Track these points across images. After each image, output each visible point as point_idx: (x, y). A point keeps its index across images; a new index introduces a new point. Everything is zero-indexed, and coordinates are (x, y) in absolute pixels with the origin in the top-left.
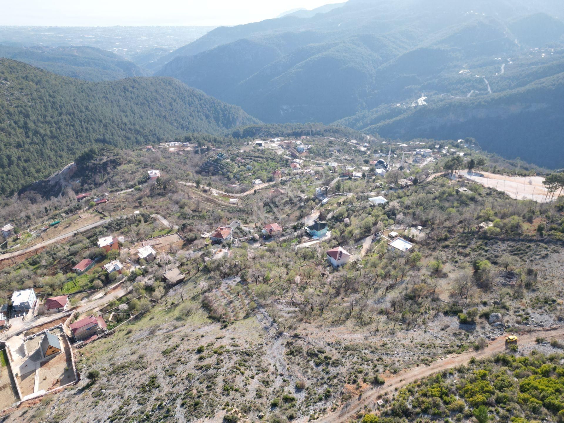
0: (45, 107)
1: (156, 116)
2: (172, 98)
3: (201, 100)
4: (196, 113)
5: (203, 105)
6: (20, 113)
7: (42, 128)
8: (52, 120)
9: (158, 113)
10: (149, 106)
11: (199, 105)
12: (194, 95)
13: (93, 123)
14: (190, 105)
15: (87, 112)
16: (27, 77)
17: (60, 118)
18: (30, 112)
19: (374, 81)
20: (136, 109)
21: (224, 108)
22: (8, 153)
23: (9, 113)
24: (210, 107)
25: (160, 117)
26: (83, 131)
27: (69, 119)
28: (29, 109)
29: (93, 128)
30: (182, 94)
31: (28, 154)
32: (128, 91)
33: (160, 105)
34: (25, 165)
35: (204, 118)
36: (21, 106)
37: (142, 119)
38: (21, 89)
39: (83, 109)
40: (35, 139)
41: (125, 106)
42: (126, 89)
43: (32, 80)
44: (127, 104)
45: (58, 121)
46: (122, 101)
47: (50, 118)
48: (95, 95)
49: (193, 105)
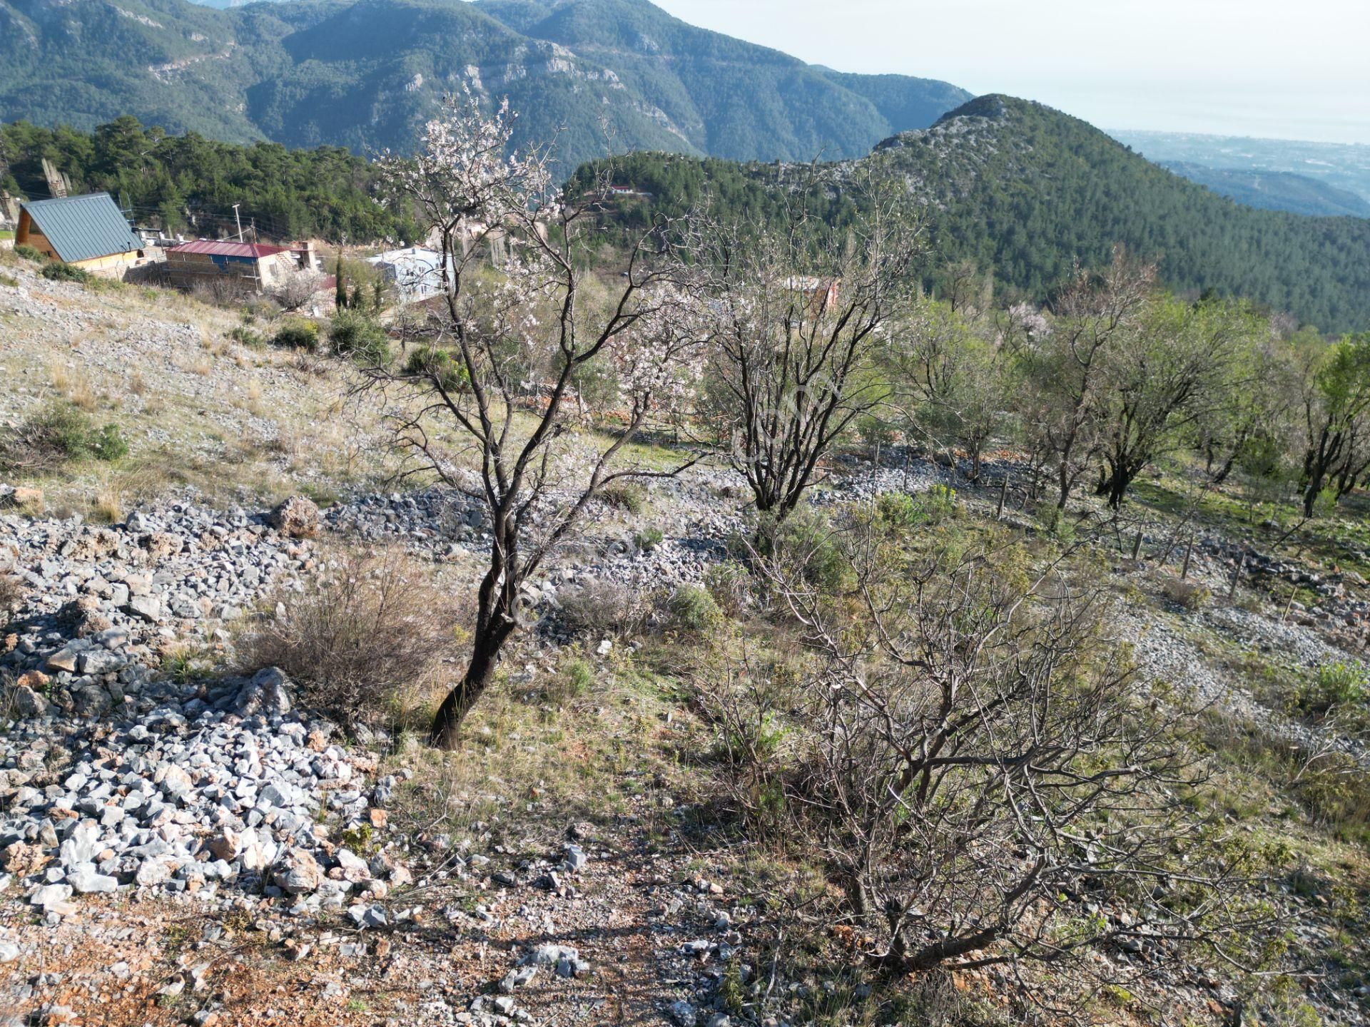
0: (1078, 212)
6: (1014, 207)
7: (1041, 251)
8: (1075, 243)
15: (1178, 249)
16: (1080, 146)
17: (1096, 244)
18: (1036, 212)
23: (990, 203)
28: (1037, 205)
36: (1024, 196)
37: (1333, 317)
38: (1050, 165)
39: (1172, 241)
40: (1010, 269)
41: (1299, 274)
42: (1330, 237)
43: (1087, 157)
44: (1307, 271)
45: (1088, 249)
46: (1299, 262)
47: (1073, 237)
48: (1229, 227)
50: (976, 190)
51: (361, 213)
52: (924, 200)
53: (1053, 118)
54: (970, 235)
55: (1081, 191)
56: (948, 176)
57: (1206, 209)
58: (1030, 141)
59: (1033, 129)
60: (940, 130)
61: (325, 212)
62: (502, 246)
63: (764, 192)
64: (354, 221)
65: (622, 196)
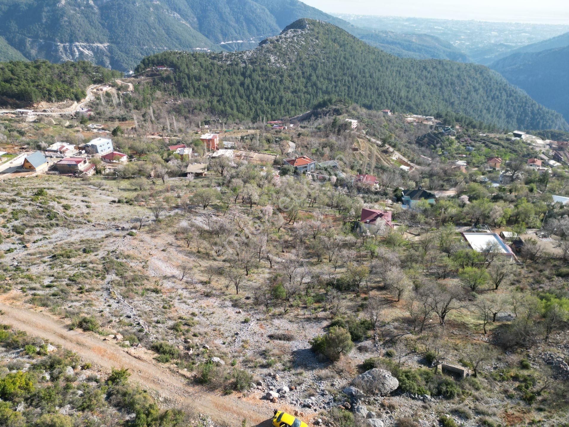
0: (334, 66)
1: (443, 100)
2: (474, 87)
3: (511, 95)
4: (497, 109)
5: (510, 102)
6: (311, 66)
7: (321, 82)
8: (333, 78)
9: (446, 97)
10: (440, 89)
11: (504, 102)
12: (505, 90)
13: (369, 89)
14: (493, 98)
15: (369, 79)
16: (336, 39)
17: (341, 78)
20: (424, 88)
21: (536, 111)
22: (283, 94)
23: (303, 64)
24: (518, 106)
25: (446, 102)
26: (355, 94)
27: (349, 81)
28: (319, 65)
29: (366, 94)
30: (490, 86)
31: (297, 99)
33: (454, 91)
34: (290, 107)
35: (503, 116)
36: (315, 61)
37: (424, 99)
38: (325, 48)
39: (367, 75)
40: (310, 90)
41: (413, 83)
42: (425, 68)
43: (338, 43)
44: (416, 82)
45: (338, 80)
46: (414, 78)
47: (333, 76)
48: (389, 67)
49: (497, 100)
50: (297, 59)
51: (59, 90)
52: (278, 65)
53: (326, 27)
54: (295, 77)
55: (335, 58)
56: (287, 55)
57: (382, 61)
58: (317, 38)
59: (318, 33)
60: (283, 35)
61: (45, 91)
62: (116, 96)
63: (217, 65)
64: (57, 93)
65: (162, 70)
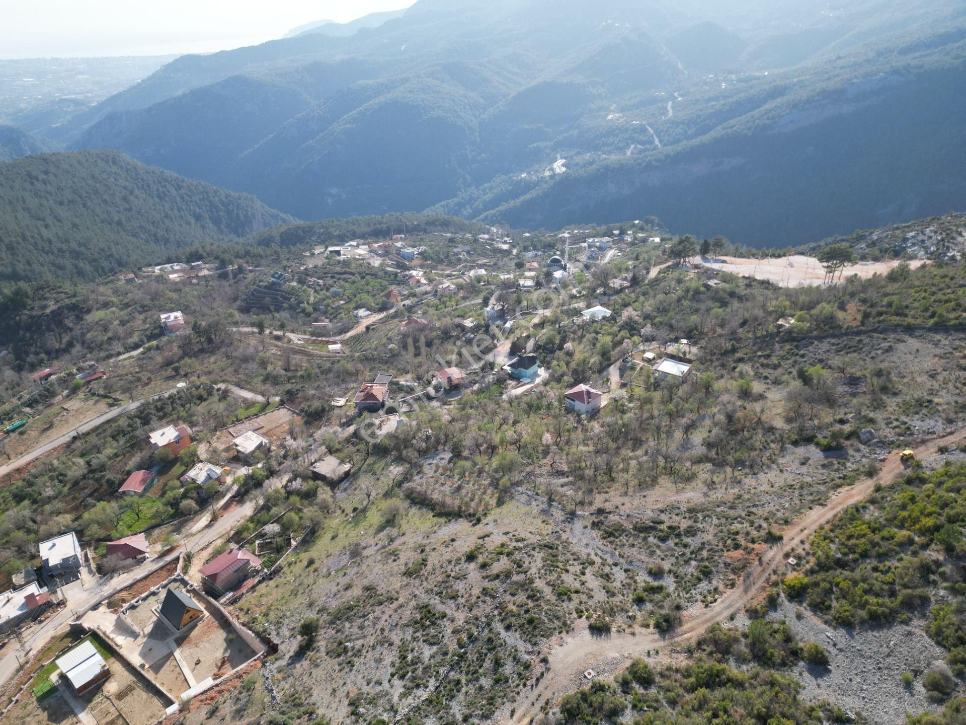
1: (103, 222)
2: (125, 188)
3: (180, 188)
4: (176, 211)
5: (186, 197)
9: (104, 216)
10: (84, 205)
11: (178, 199)
12: (166, 180)
14: (160, 198)
19: (478, 140)
20: (62, 212)
21: (226, 201)
24: (200, 200)
25: (110, 224)
30: (143, 180)
32: (37, 180)
33: (105, 201)
35: (193, 221)
42: (32, 177)
49: (167, 198)
